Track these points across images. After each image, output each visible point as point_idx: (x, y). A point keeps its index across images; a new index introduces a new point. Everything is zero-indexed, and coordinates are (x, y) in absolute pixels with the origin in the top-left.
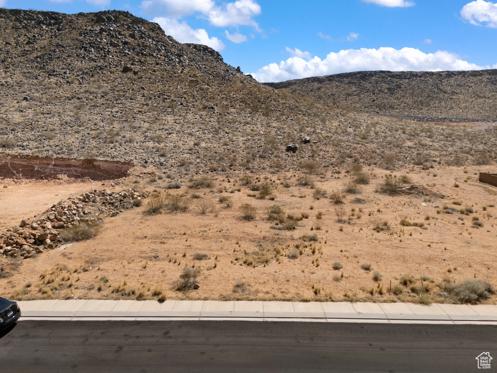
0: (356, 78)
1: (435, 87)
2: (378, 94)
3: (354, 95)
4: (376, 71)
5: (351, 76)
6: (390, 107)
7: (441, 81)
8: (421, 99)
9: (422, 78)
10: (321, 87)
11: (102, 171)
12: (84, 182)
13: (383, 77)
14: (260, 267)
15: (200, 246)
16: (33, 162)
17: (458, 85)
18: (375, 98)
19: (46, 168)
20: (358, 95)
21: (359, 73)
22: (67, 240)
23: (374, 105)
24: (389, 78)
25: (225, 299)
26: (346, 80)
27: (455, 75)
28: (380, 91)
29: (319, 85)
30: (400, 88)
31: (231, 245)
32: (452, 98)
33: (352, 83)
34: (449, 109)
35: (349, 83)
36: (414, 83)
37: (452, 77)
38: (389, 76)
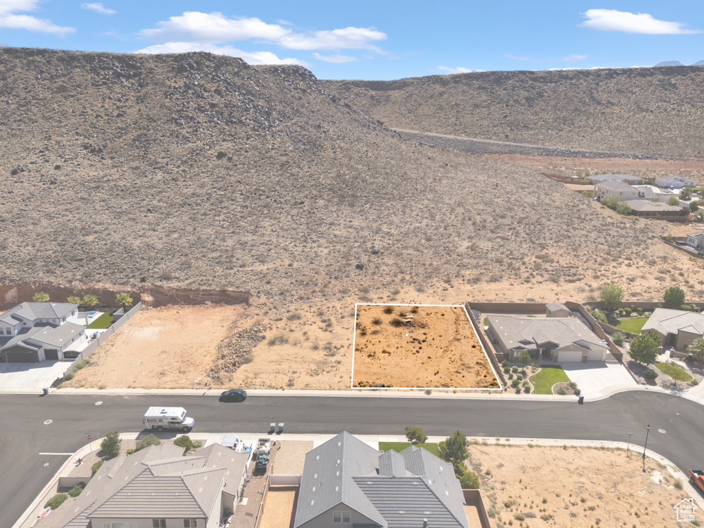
0: (488, 81)
1: (587, 95)
2: (513, 106)
3: (483, 107)
4: (514, 72)
5: (483, 78)
6: (524, 126)
7: (597, 84)
8: (564, 114)
9: (573, 81)
10: (444, 92)
11: (231, 297)
12: (221, 306)
13: (522, 81)
14: (315, 377)
15: (295, 367)
16: (189, 293)
17: (619, 91)
18: (508, 111)
19: (197, 297)
20: (488, 107)
21: (493, 73)
22: (243, 363)
23: (505, 123)
24: (530, 82)
25: (302, 389)
26: (476, 83)
27: (618, 74)
28: (516, 101)
29: (442, 89)
30: (542, 96)
31: (306, 366)
32: (604, 113)
33: (483, 88)
34: (595, 131)
35: (480, 88)
36: (562, 88)
37: (614, 78)
38: (531, 79)
